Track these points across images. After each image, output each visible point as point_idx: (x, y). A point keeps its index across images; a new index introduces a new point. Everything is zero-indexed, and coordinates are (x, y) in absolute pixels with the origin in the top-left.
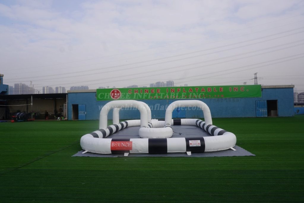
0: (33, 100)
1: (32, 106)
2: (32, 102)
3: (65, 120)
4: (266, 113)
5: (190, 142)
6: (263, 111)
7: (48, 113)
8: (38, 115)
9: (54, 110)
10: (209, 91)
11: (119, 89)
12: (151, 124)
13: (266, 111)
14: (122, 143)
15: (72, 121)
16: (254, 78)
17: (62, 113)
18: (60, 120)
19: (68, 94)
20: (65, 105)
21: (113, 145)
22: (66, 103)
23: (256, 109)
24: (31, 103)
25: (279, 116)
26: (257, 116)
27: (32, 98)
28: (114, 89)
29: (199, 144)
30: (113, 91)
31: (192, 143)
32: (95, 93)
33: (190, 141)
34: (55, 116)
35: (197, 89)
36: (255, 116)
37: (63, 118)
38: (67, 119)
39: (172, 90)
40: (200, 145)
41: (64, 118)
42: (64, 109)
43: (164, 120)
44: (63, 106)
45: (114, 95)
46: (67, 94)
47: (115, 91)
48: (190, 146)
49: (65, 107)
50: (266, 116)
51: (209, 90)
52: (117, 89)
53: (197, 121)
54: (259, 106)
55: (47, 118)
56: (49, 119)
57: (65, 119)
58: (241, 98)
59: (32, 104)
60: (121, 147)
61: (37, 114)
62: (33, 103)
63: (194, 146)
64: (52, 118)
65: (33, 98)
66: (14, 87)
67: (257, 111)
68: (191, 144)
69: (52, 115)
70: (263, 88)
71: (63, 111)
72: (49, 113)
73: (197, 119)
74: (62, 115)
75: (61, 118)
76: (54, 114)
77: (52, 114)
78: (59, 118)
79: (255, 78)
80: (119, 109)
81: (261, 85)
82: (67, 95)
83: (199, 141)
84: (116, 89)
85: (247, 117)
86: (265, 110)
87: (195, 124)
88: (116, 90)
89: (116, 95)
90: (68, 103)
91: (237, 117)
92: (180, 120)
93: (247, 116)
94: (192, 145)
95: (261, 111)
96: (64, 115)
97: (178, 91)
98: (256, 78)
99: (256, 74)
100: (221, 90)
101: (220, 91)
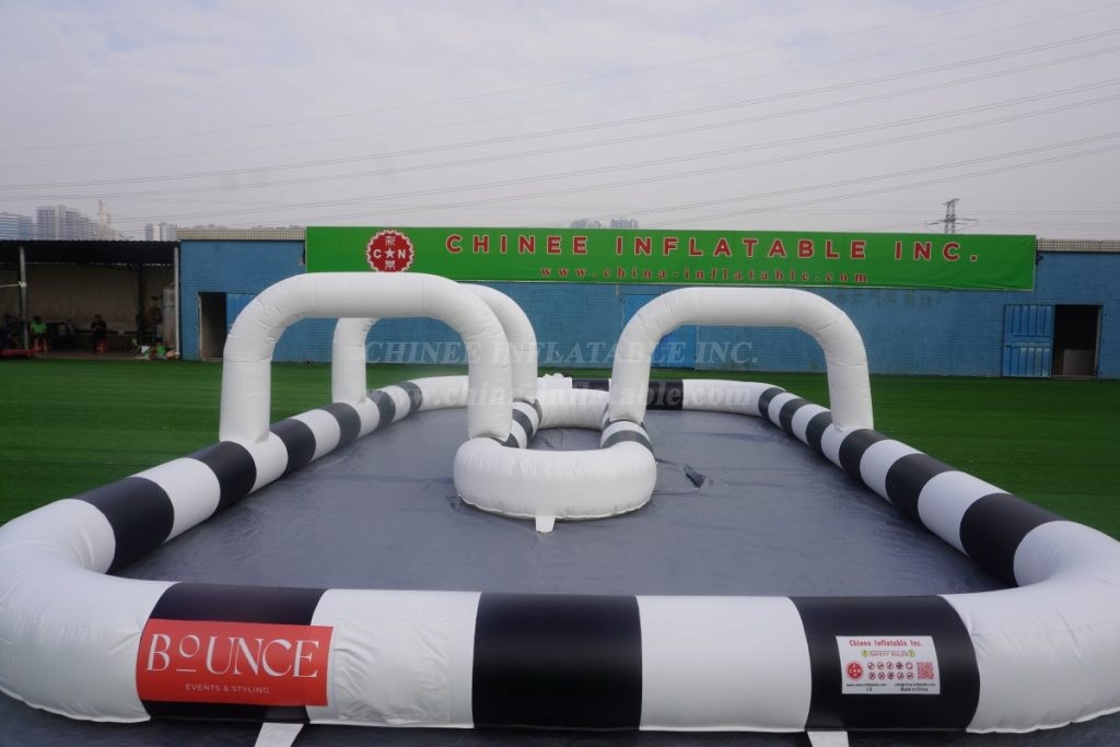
0: (27, 267)
1: (24, 292)
2: (23, 277)
3: (170, 358)
4: (1047, 360)
5: (850, 649)
6: (1031, 350)
7: (103, 324)
8: (68, 330)
9: (135, 311)
10: (801, 255)
11: (407, 231)
12: (535, 406)
13: (1047, 350)
14: (242, 642)
15: (197, 363)
16: (944, 218)
17: (159, 326)
18: (147, 357)
19: (183, 247)
20: (168, 292)
21: (159, 661)
22: (173, 286)
23: (1003, 341)
24: (19, 279)
25: (1100, 376)
26: (1006, 374)
27: (22, 256)
28: (381, 229)
29: (925, 671)
30: (380, 237)
31: (864, 662)
32: (300, 246)
33: (843, 642)
34: (134, 341)
35: (750, 242)
36: (997, 374)
37: (160, 349)
38: (178, 353)
39: (639, 242)
40: (933, 687)
41: (168, 350)
42: (167, 311)
43: (604, 386)
44: (162, 297)
45: (384, 255)
46: (176, 244)
47: (390, 241)
48: (849, 687)
49: (168, 303)
50: (1045, 375)
51: (802, 249)
52: (398, 229)
53: (767, 397)
54: (1020, 332)
55: (101, 348)
56: (112, 349)
57: (170, 354)
58: (942, 290)
59: (23, 285)
60: (229, 679)
61: (62, 328)
62: (27, 281)
63: (876, 691)
64: (124, 346)
65: (27, 260)
66: (35, 221)
67: (1007, 351)
68: (855, 671)
69: (126, 333)
70: (1044, 252)
71: (161, 320)
72: (110, 326)
73: (765, 387)
74: (158, 336)
75: (155, 352)
76: (135, 329)
77: (127, 329)
78: (145, 349)
79: (947, 221)
80: (366, 323)
81: (1038, 238)
82: (176, 250)
83: (923, 649)
84: (390, 229)
85: (963, 374)
86: (1044, 348)
87: (756, 411)
88: (393, 235)
89: (390, 259)
90: (180, 285)
91: (917, 373)
92: (680, 386)
93: (963, 370)
94: (865, 679)
95: (1023, 350)
96: (167, 336)
97: (667, 247)
98: (951, 219)
99: (951, 204)
100: (857, 253)
101: (854, 256)
